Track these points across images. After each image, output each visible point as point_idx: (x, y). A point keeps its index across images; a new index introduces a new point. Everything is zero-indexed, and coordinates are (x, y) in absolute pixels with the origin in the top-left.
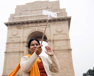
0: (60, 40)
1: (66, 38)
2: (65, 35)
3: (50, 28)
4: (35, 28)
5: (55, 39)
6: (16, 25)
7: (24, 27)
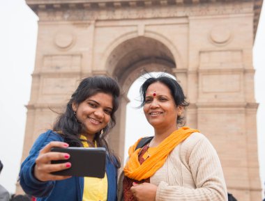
0: (219, 72)
1: (241, 67)
2: (237, 56)
3: (188, 27)
4: (136, 26)
5: (202, 67)
6: (69, 11)
7: (97, 21)
